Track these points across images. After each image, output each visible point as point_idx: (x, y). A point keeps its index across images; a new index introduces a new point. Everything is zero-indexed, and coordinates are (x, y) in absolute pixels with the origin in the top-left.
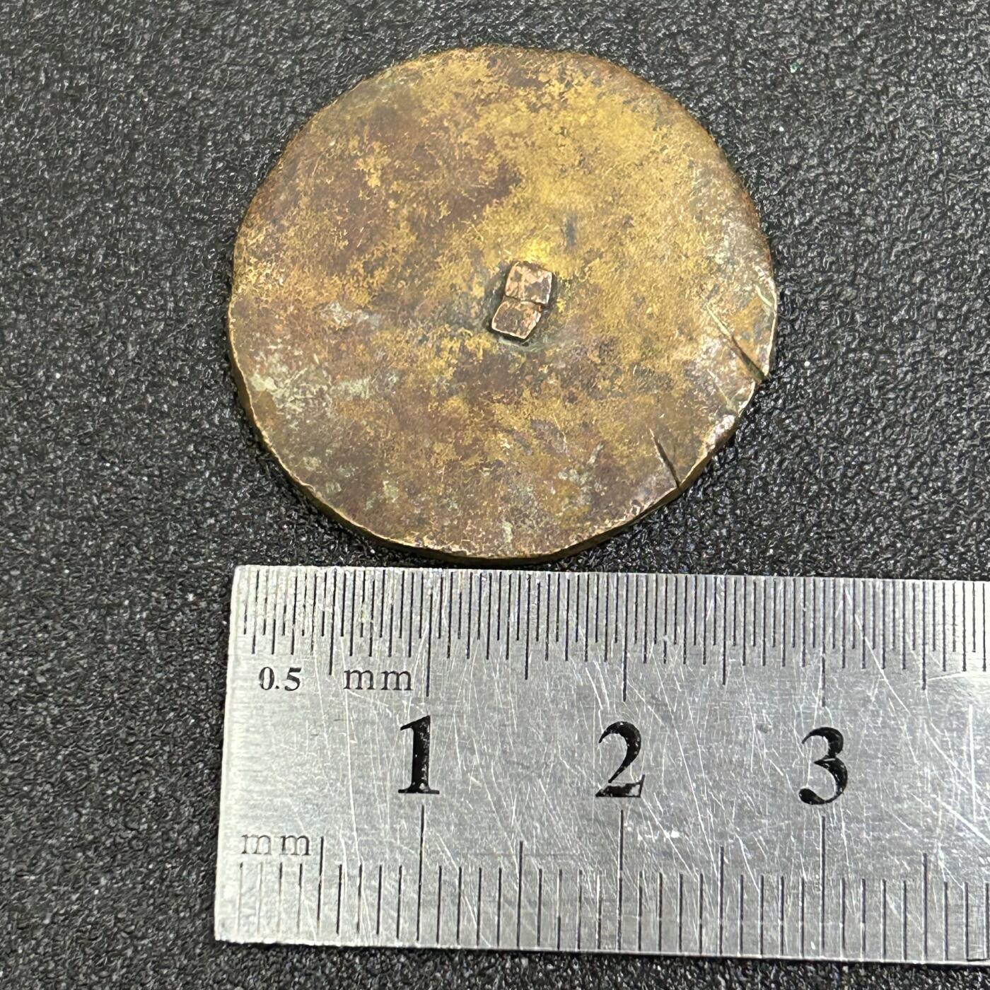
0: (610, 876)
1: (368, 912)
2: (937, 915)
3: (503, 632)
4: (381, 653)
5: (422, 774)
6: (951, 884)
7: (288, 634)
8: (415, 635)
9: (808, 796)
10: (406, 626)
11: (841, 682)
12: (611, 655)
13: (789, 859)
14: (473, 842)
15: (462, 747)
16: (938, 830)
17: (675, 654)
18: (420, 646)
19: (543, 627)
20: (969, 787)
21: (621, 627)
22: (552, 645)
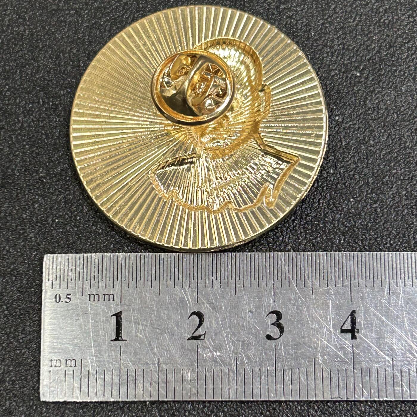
0: (193, 371)
1: (100, 388)
2: (319, 381)
3: (150, 277)
4: (103, 287)
5: (120, 333)
6: (324, 369)
7: (66, 280)
8: (115, 279)
9: (269, 337)
10: (112, 276)
11: (281, 293)
12: (192, 285)
13: (262, 362)
14: (140, 359)
15: (135, 323)
16: (319, 349)
17: (217, 284)
18: (117, 284)
19: (165, 275)
20: (331, 332)
21: (195, 274)
22: (169, 281)
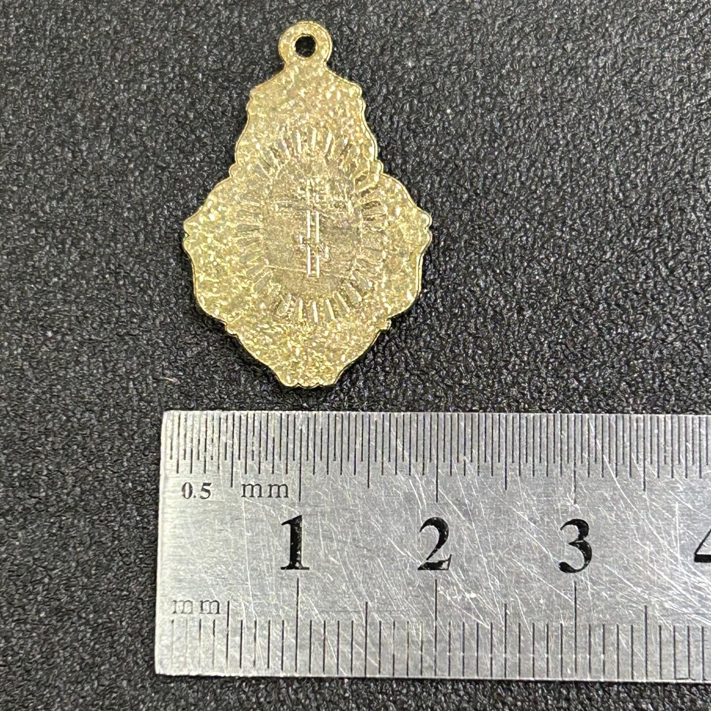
1: (262, 653)
2: (653, 648)
3: (352, 456)
4: (267, 471)
5: (297, 555)
6: (663, 627)
7: (201, 459)
8: (290, 458)
9: (565, 567)
10: (284, 452)
11: (587, 488)
12: (427, 470)
13: (552, 612)
14: (335, 602)
15: (324, 537)
17: (471, 468)
18: (293, 465)
19: (379, 452)
20: (676, 560)
21: (434, 452)
22: (386, 464)
